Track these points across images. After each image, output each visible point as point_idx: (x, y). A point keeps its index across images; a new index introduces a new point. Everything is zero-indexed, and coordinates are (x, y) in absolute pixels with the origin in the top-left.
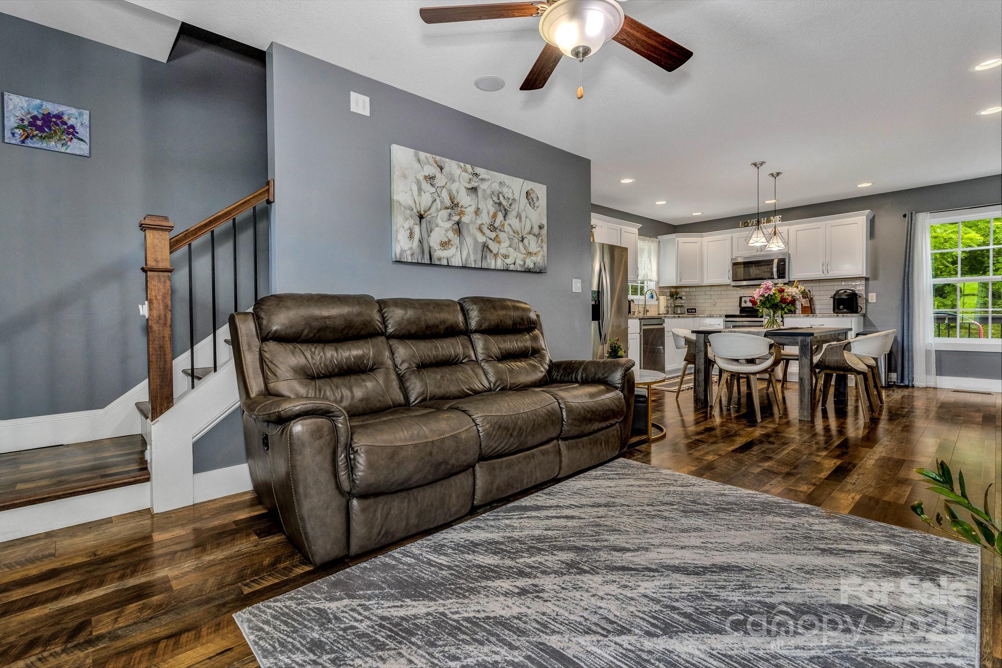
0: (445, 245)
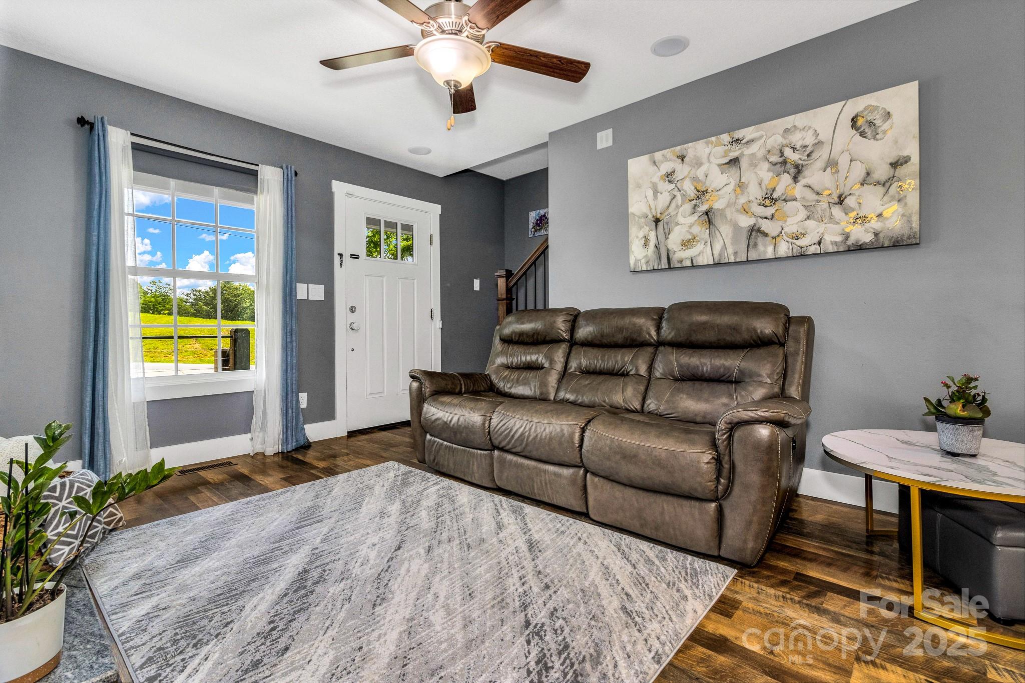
0: (687, 244)
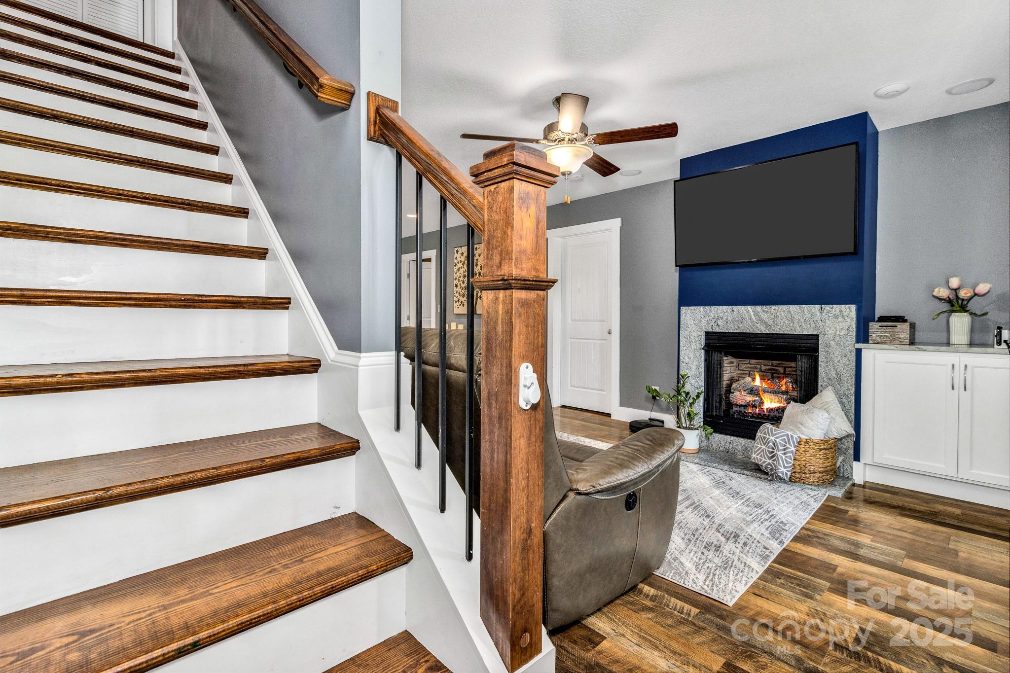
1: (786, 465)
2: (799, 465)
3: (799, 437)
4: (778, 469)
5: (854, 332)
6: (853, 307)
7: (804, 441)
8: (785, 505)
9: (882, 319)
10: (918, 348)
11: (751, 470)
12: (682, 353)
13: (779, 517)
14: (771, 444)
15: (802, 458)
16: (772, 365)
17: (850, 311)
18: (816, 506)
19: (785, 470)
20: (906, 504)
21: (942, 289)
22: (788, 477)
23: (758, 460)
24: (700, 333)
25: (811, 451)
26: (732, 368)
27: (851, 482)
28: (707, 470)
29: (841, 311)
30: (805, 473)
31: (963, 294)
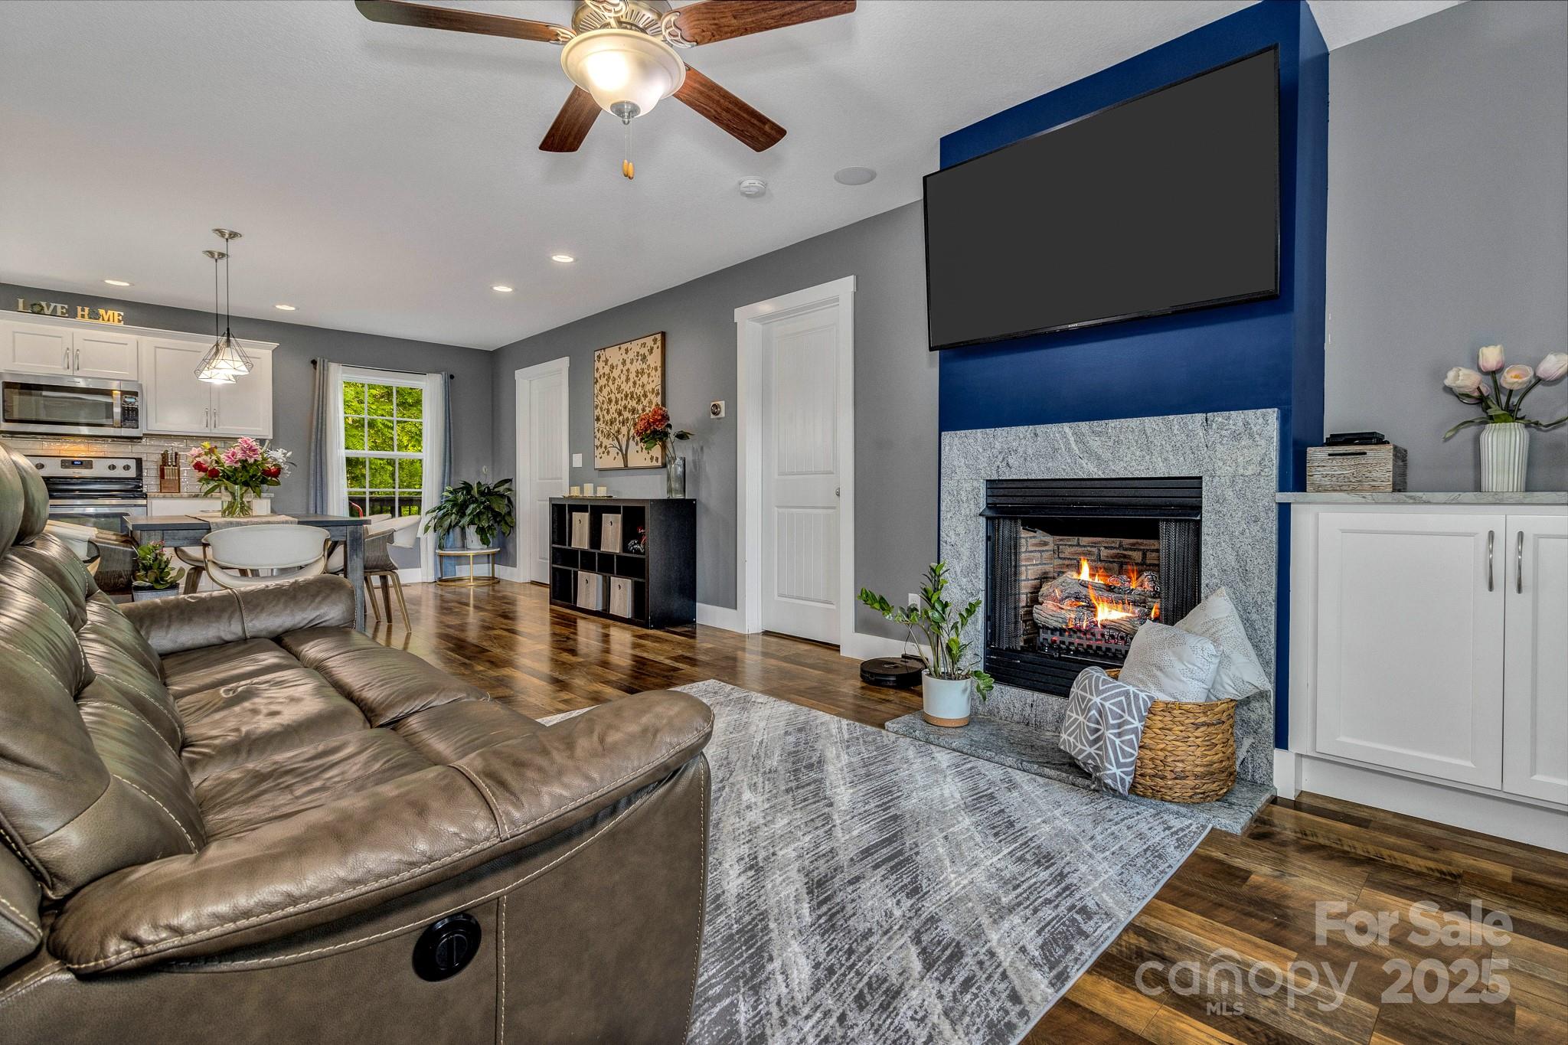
1: (1122, 760)
2: (1152, 759)
3: (1151, 698)
4: (1106, 769)
5: (1274, 468)
6: (1272, 415)
7: (1161, 706)
8: (1106, 858)
9: (1336, 440)
10: (1411, 497)
11: (1057, 767)
12: (944, 524)
13: (1084, 891)
14: (1093, 712)
15: (1158, 744)
16: (1121, 546)
17: (1266, 423)
18: (1177, 858)
19: (1118, 772)
20: (1385, 852)
21: (1463, 372)
22: (1127, 786)
23: (1070, 746)
24: (975, 484)
25: (1177, 729)
26: (1045, 555)
27: (1267, 796)
28: (969, 766)
29: (1246, 424)
30: (1163, 778)
31: (1511, 379)
